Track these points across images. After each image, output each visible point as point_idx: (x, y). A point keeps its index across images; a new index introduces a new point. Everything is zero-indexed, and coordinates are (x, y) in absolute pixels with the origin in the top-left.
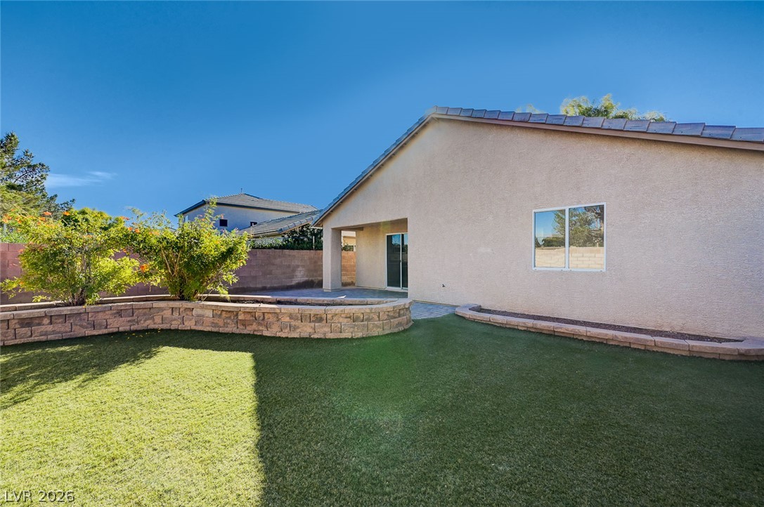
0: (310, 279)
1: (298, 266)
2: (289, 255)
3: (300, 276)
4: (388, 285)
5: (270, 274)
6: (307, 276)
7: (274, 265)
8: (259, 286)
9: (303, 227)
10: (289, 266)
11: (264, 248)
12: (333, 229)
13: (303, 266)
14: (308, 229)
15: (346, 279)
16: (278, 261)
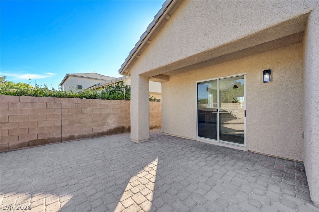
0: (121, 125)
1: (109, 114)
2: (100, 105)
3: (112, 123)
4: (199, 135)
5: (80, 122)
6: (118, 123)
7: (83, 114)
8: (65, 135)
9: (118, 83)
10: (100, 115)
11: (72, 97)
12: (140, 75)
13: (115, 114)
14: (122, 85)
15: (153, 124)
16: (88, 110)
